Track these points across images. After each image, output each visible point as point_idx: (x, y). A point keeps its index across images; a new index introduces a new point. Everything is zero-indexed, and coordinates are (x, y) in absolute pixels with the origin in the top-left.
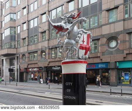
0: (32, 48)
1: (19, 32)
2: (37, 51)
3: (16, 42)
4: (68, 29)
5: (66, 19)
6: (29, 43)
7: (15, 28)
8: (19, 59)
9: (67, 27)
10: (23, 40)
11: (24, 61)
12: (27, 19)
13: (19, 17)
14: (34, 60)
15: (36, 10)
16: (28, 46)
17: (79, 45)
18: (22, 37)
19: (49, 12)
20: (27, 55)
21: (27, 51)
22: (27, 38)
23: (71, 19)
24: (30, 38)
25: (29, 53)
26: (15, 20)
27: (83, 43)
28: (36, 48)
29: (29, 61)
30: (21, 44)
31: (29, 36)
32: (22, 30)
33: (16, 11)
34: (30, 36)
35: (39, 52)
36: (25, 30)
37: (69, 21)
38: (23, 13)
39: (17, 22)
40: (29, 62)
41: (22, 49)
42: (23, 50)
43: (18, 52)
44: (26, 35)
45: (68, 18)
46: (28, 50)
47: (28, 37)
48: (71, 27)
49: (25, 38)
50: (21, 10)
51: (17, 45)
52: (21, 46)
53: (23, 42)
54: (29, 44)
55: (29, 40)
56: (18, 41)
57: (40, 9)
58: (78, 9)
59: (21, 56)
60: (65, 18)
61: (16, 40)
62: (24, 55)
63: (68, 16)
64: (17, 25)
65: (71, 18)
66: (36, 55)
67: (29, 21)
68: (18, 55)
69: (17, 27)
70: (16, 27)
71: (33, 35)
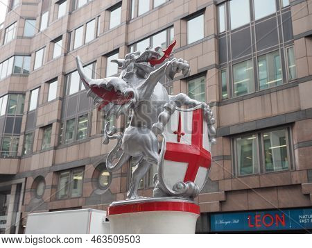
0: (69, 155)
1: (33, 106)
2: (83, 167)
3: (22, 137)
4: (131, 95)
5: (132, 64)
6: (60, 138)
7: (24, 94)
8: (22, 191)
9: (130, 89)
10: (41, 131)
11: (37, 201)
12: (61, 70)
13: (38, 65)
14: (69, 197)
15: (89, 44)
16: (55, 148)
17: (164, 148)
18: (41, 121)
19: (128, 46)
20: (49, 179)
21: (53, 164)
22: (54, 125)
23: (145, 63)
24: (65, 124)
25: (58, 173)
26: (26, 73)
27: (179, 140)
28: (81, 156)
29: (56, 199)
30: (36, 142)
31: (61, 118)
32: (43, 102)
33: (33, 48)
34: (66, 118)
35: (90, 169)
36: (53, 101)
37: (140, 71)
38: (51, 52)
39: (30, 78)
40: (55, 202)
41: (35, 158)
42: (39, 161)
43: (24, 168)
44: (54, 116)
45: (138, 61)
46: (56, 163)
47: (58, 121)
48: (142, 88)
49: (50, 125)
50: (48, 45)
51: (24, 145)
52: (34, 150)
53: (41, 137)
54: (59, 144)
55: (60, 132)
56: (25, 135)
57: (101, 40)
58: (218, 37)
59: (31, 180)
60: (128, 63)
61: (23, 130)
62: (39, 179)
63: (136, 57)
64: (29, 87)
65: (147, 61)
66: (80, 178)
67: (66, 75)
68: (23, 180)
69: (31, 91)
70: (28, 94)
71: (76, 115)
